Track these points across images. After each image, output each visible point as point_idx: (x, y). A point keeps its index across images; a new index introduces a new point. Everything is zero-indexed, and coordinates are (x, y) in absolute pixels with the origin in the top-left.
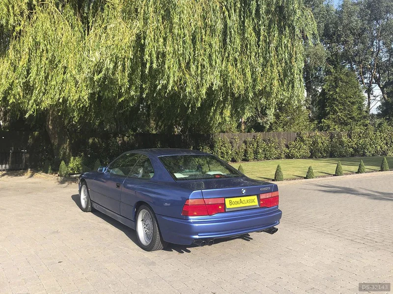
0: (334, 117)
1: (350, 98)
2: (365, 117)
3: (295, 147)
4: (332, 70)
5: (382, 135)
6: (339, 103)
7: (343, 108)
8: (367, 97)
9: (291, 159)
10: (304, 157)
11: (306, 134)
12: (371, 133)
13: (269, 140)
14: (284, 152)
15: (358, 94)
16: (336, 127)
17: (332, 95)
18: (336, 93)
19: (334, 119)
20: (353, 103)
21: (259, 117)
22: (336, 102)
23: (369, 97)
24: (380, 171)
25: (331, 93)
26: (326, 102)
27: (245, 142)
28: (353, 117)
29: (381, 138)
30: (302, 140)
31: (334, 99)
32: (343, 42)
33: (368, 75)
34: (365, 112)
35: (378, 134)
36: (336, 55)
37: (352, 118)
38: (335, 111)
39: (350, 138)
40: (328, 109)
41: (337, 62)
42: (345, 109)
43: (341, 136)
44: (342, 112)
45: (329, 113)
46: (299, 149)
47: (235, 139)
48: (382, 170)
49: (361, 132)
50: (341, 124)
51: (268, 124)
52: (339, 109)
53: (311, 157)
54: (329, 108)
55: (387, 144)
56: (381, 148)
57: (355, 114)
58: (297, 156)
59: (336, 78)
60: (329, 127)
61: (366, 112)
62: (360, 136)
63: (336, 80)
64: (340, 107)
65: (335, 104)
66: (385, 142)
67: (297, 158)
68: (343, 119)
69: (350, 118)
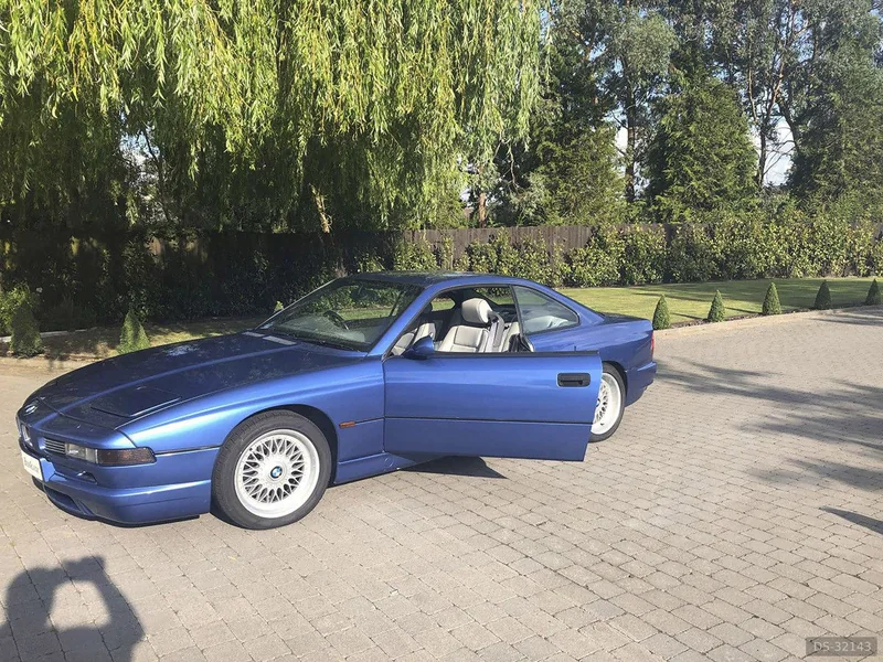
0: (681, 189)
1: (720, 145)
2: (750, 191)
3: (585, 260)
4: (682, 81)
5: (782, 230)
6: (696, 158)
7: (702, 170)
8: (760, 146)
9: (576, 287)
10: (604, 283)
11: (612, 230)
12: (758, 226)
13: (527, 245)
14: (559, 273)
15: (737, 136)
16: (687, 213)
17: (679, 140)
18: (689, 136)
19: (683, 194)
20: (725, 159)
21: (514, 191)
22: (688, 157)
23: (763, 144)
24: (760, 314)
25: (678, 134)
26: (666, 156)
27: (470, 251)
28: (725, 191)
29: (779, 238)
30: (603, 245)
31: (685, 150)
32: (709, 11)
33: (765, 95)
34: (751, 180)
35: (773, 228)
36: (694, 45)
37: (722, 193)
38: (685, 175)
39: (712, 237)
40: (670, 172)
41: (694, 61)
42: (707, 173)
43: (693, 233)
44: (700, 179)
45: (671, 182)
46: (595, 265)
47: (444, 243)
48: (765, 313)
49: (736, 224)
50: (698, 205)
51: (532, 208)
52: (695, 172)
53: (620, 284)
54: (672, 170)
55: (790, 251)
56: (778, 260)
57: (727, 184)
58: (589, 283)
59: (690, 100)
60: (670, 212)
61: (756, 178)
62: (733, 234)
63: (690, 105)
64: (696, 168)
65: (685, 160)
66: (786, 245)
67: (590, 285)
68: (703, 195)
69: (717, 193)
